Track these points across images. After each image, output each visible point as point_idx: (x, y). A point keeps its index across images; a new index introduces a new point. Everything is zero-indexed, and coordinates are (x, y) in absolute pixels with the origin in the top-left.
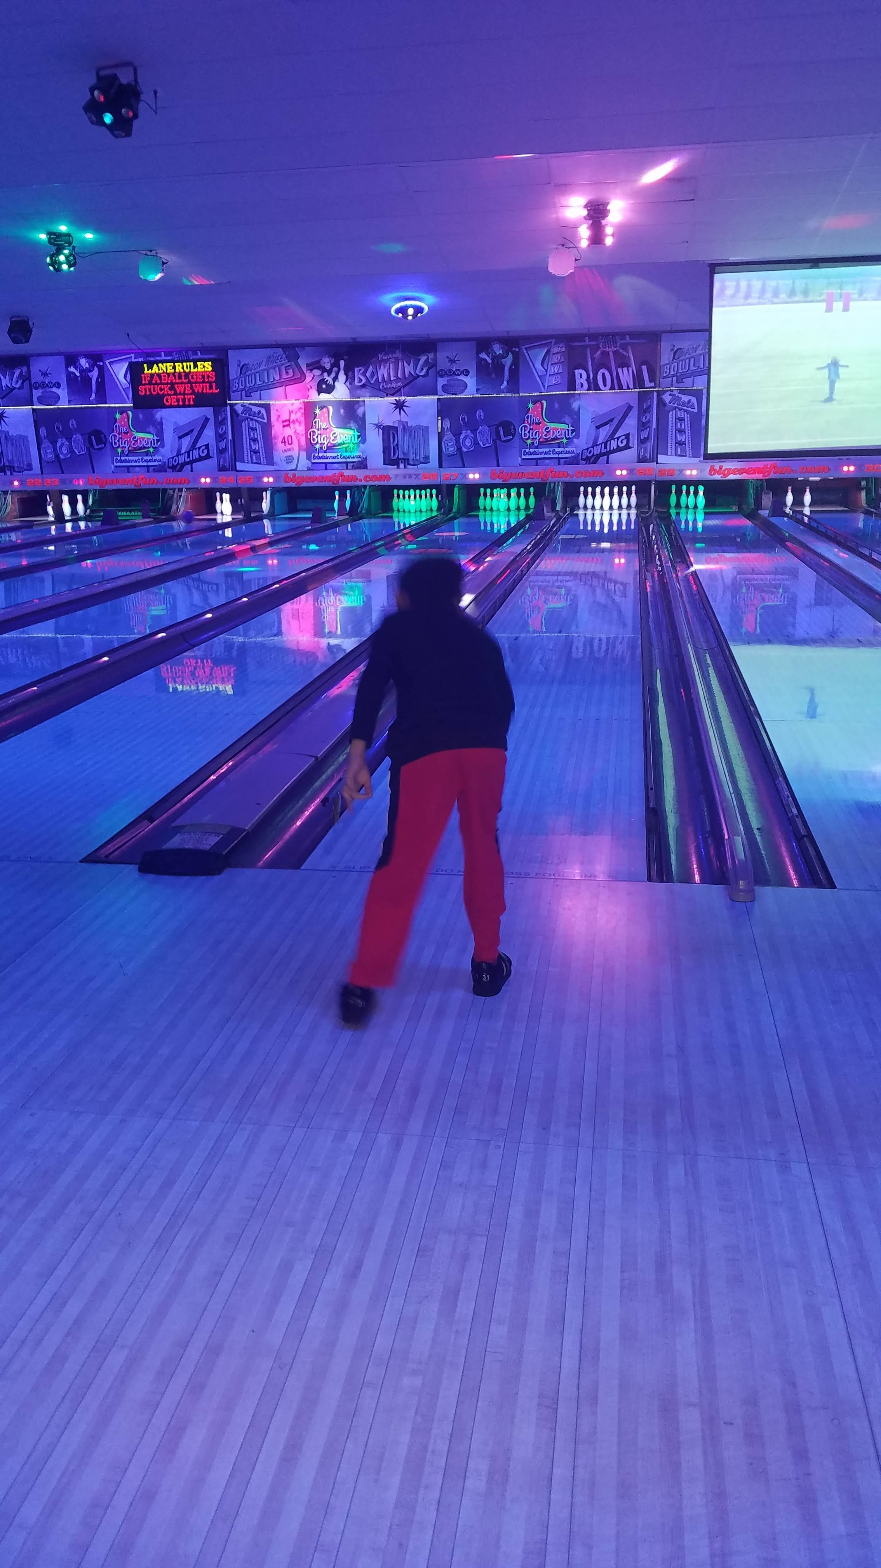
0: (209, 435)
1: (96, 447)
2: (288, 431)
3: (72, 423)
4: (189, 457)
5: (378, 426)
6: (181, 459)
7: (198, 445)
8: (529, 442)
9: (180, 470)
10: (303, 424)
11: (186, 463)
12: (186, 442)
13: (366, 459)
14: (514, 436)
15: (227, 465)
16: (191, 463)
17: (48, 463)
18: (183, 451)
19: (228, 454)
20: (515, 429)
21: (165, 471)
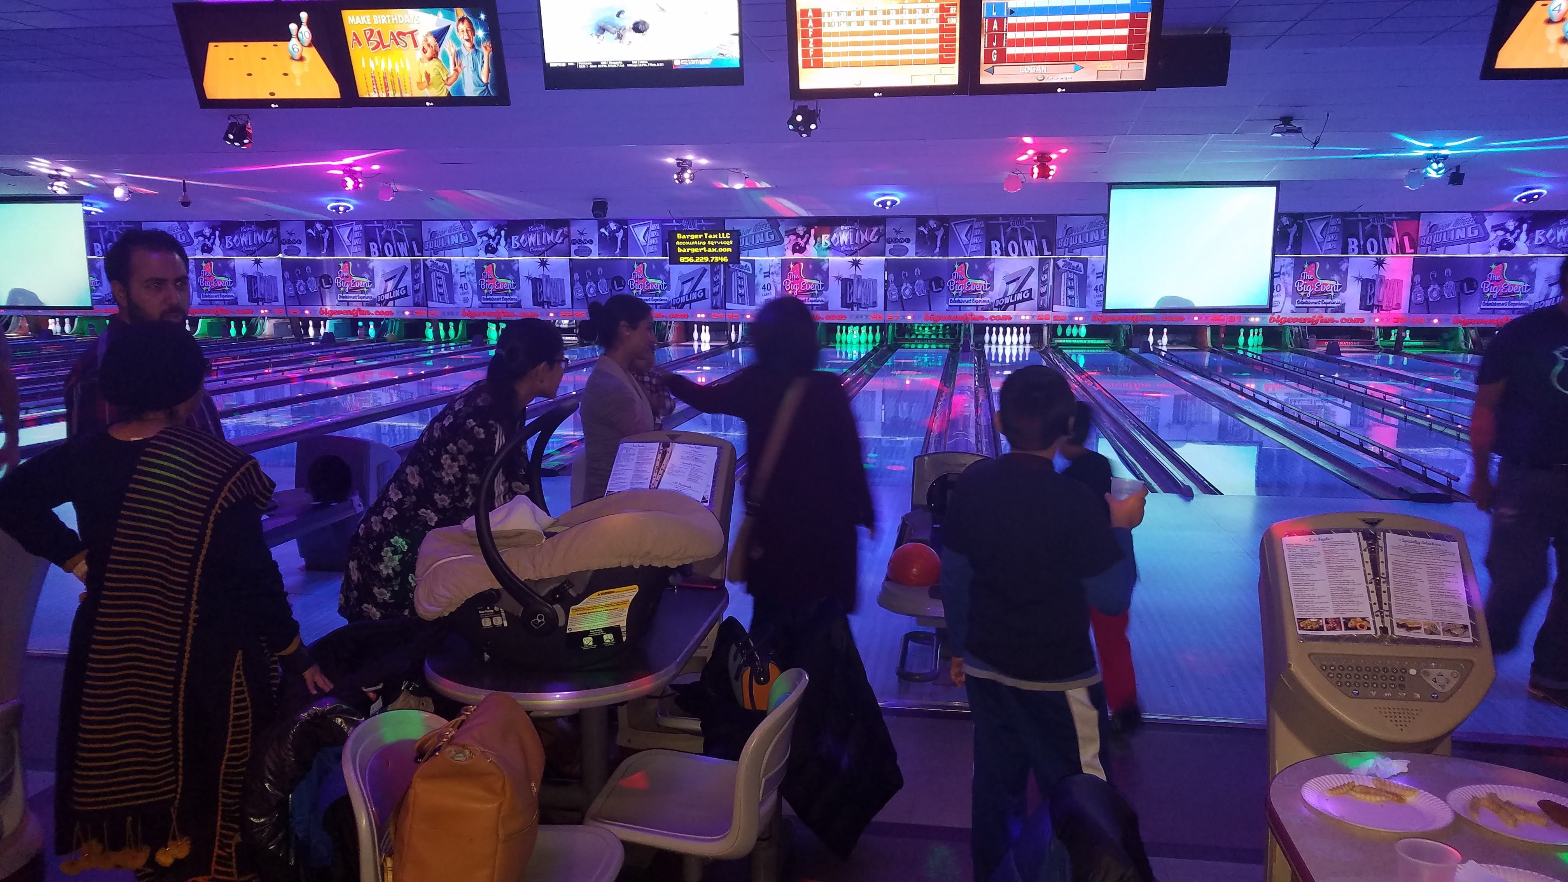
0: (706, 282)
1: (617, 289)
2: (767, 281)
3: (600, 270)
4: (689, 298)
5: (838, 278)
6: (683, 300)
7: (697, 289)
8: (955, 293)
9: (681, 308)
10: (780, 276)
11: (686, 303)
12: (687, 287)
13: (827, 303)
14: (943, 288)
15: (718, 304)
16: (690, 302)
17: (578, 300)
18: (685, 293)
19: (720, 297)
20: (944, 283)
21: (670, 308)
